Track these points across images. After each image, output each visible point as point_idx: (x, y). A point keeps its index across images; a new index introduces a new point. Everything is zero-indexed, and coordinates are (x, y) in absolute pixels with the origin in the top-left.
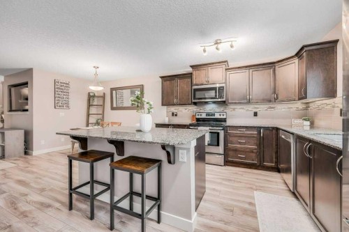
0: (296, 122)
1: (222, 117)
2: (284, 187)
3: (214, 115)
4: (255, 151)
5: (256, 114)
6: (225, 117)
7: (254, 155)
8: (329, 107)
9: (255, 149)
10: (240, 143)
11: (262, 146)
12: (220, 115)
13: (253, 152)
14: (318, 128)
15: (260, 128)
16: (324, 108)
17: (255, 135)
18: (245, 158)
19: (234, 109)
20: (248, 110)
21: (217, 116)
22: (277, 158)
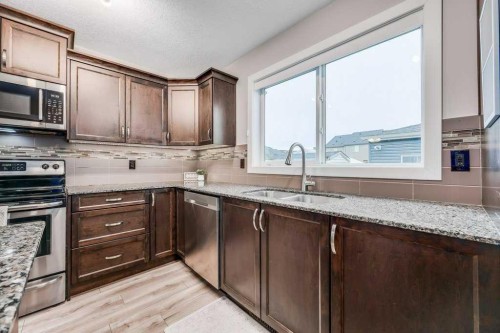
0: (188, 176)
1: (51, 171)
2: (196, 285)
3: (23, 167)
4: (141, 237)
5: (132, 165)
6: (60, 171)
7: (138, 246)
8: (227, 157)
9: (142, 233)
10: (110, 230)
11: (153, 224)
12: (45, 167)
13: (136, 241)
14: (211, 183)
15: (150, 190)
16: (220, 157)
17: (141, 207)
18: (121, 260)
19: (86, 154)
20: (117, 157)
21: (35, 169)
22: (175, 238)
